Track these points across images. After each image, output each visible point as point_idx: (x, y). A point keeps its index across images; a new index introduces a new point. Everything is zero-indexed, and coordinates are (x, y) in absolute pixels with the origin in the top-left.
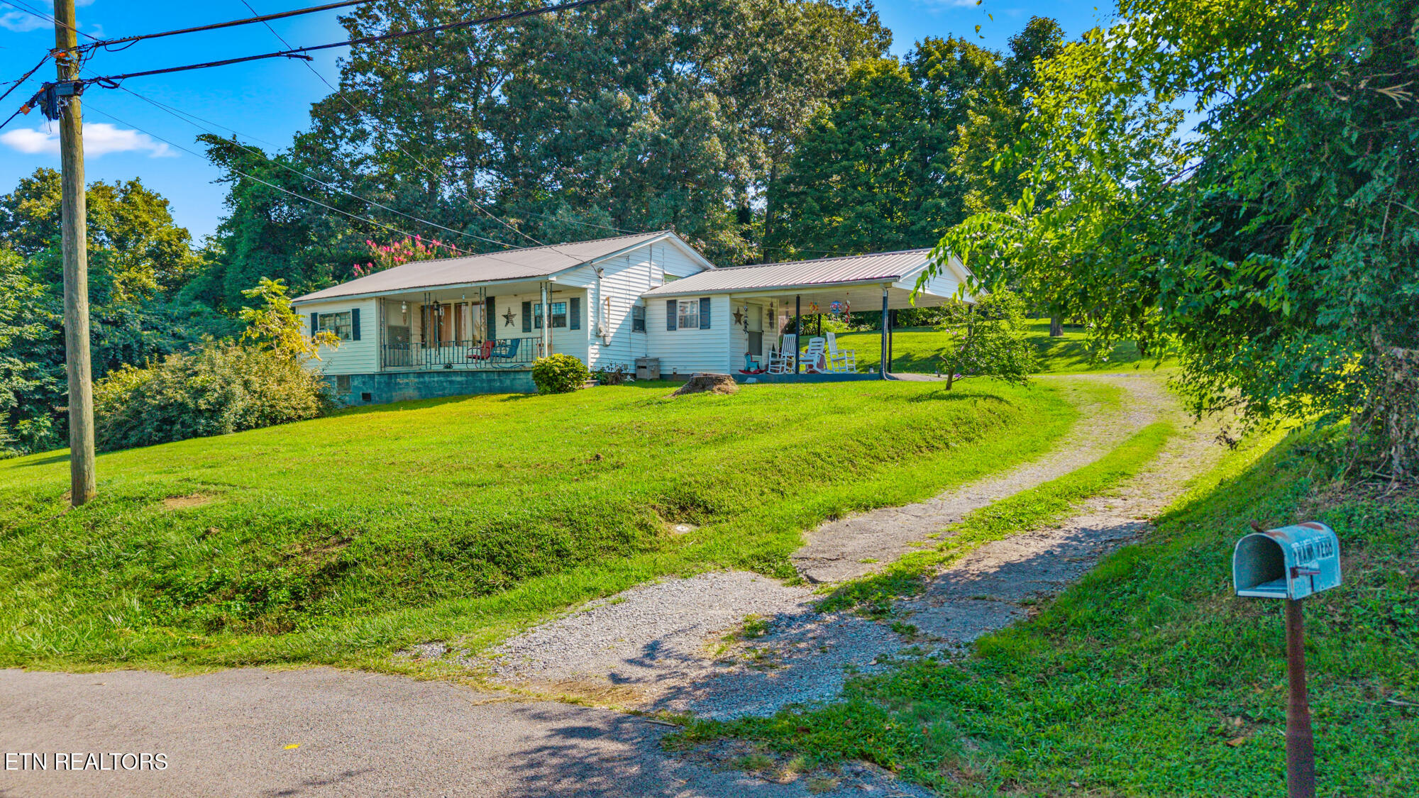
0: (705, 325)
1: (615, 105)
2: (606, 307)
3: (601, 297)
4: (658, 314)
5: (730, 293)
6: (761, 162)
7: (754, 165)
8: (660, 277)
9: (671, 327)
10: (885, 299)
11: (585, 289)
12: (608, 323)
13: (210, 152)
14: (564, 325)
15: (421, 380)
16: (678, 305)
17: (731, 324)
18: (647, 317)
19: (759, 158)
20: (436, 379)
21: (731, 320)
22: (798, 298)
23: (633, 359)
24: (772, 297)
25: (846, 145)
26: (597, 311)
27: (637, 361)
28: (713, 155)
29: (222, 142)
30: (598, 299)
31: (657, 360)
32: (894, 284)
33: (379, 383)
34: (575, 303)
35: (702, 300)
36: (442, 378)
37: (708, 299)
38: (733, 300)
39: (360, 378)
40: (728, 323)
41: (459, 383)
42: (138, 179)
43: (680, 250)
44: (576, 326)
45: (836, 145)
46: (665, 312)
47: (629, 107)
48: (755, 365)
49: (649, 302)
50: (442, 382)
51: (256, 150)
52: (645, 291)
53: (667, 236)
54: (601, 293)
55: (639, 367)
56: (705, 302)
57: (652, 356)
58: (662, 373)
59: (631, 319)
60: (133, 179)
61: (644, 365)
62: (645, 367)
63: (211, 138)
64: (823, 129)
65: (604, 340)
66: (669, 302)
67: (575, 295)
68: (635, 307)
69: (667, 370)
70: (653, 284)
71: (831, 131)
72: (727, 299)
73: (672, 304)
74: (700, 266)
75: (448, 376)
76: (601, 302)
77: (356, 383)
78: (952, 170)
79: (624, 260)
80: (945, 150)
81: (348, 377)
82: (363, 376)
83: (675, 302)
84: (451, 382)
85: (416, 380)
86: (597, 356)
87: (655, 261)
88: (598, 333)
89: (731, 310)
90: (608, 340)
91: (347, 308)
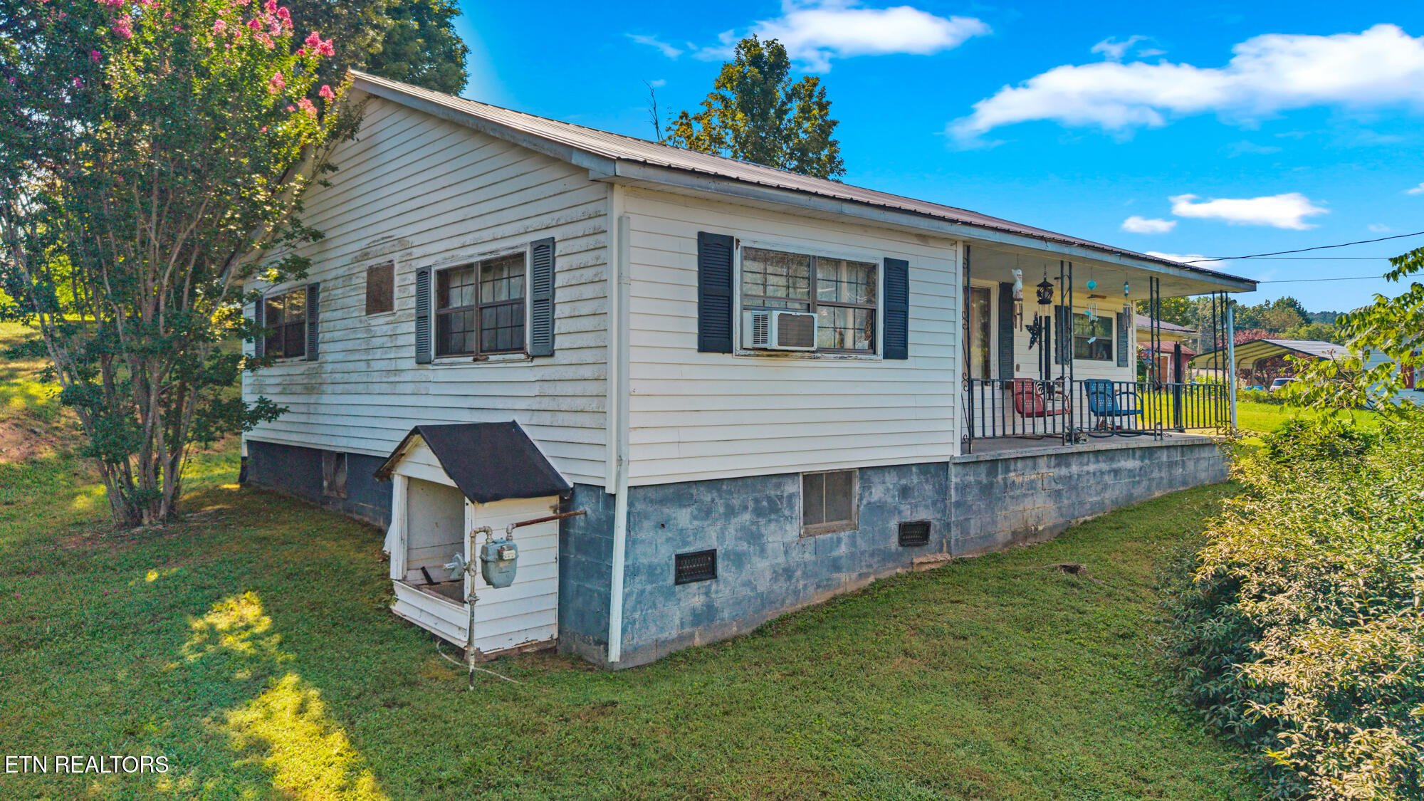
14: (1107, 357)
15: (1064, 471)
20: (1092, 467)
33: (962, 488)
34: (1122, 322)
36: (1104, 466)
39: (891, 479)
41: (1131, 473)
44: (1125, 362)
50: (1102, 473)
67: (1120, 309)
75: (1112, 460)
77: (877, 493)
81: (846, 476)
82: (901, 469)
84: (1116, 472)
85: (1055, 472)
91: (874, 250)
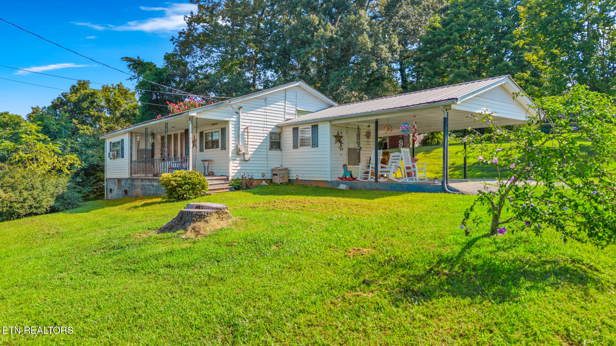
0: (315, 144)
1: (309, 23)
2: (246, 134)
3: (241, 127)
4: (288, 137)
5: (329, 120)
6: (396, 48)
7: (392, 50)
8: (294, 112)
9: (295, 146)
10: (446, 120)
11: (227, 122)
12: (247, 144)
13: (129, 66)
14: (217, 147)
15: (143, 183)
16: (299, 130)
17: (331, 144)
18: (282, 140)
19: (395, 46)
21: (331, 140)
22: (377, 122)
23: (270, 169)
24: (358, 122)
25: (448, 36)
26: (238, 137)
27: (272, 170)
28: (365, 45)
29: (134, 61)
30: (239, 128)
31: (286, 169)
32: (453, 106)
33: (129, 184)
34: (224, 131)
35: (313, 126)
36: (149, 183)
37: (317, 125)
38: (332, 125)
40: (328, 142)
41: (156, 186)
42: (121, 83)
43: (310, 94)
44: (224, 148)
45: (442, 36)
46: (292, 136)
47: (318, 23)
48: (349, 173)
49: (284, 129)
50: (149, 186)
51: (151, 64)
52: (280, 121)
53: (297, 84)
54: (241, 124)
55: (274, 175)
56: (315, 127)
57: (285, 166)
58: (290, 178)
59: (268, 141)
60: (119, 83)
61: (276, 173)
62: (276, 175)
63: (127, 59)
64: (434, 28)
65: (244, 157)
66: (294, 129)
67: (223, 126)
68: (271, 133)
69: (293, 177)
70: (287, 117)
71: (439, 29)
72: (328, 125)
73: (296, 130)
74: (327, 104)
75: (152, 182)
76: (241, 130)
77: (123, 183)
78: (516, 43)
79: (263, 101)
80: (511, 33)
81: (120, 179)
82: (125, 179)
83: (297, 128)
84: (153, 186)
85: (141, 184)
86: (239, 168)
87: (289, 101)
88: (238, 152)
89: (331, 133)
90: (247, 157)
91: (120, 139)
